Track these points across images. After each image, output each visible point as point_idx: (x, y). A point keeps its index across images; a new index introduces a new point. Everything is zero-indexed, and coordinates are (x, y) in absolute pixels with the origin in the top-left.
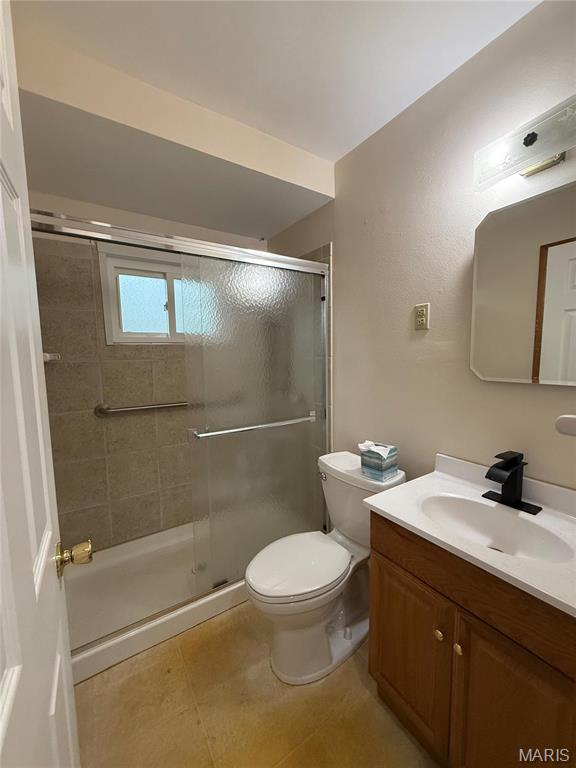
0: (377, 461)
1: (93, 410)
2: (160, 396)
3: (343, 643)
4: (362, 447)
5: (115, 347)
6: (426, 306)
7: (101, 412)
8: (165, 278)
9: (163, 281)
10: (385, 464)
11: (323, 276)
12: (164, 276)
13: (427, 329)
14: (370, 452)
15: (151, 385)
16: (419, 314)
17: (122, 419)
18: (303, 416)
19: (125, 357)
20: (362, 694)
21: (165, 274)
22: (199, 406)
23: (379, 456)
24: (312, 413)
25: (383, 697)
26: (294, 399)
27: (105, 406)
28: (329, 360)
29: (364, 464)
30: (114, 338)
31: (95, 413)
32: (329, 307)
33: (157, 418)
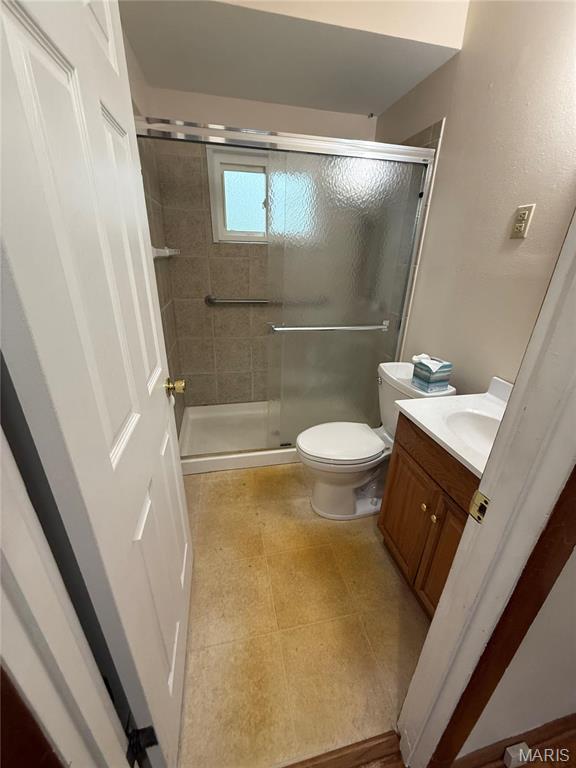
0: (427, 374)
1: (203, 300)
2: (254, 293)
3: (369, 506)
4: (415, 359)
5: (219, 244)
6: (530, 209)
7: (209, 302)
8: (264, 172)
9: (263, 176)
10: (433, 377)
11: (426, 165)
12: (264, 170)
13: (523, 238)
14: (421, 364)
15: (248, 282)
16: (520, 218)
17: (225, 310)
18: (378, 325)
19: (227, 255)
20: (372, 538)
21: (264, 168)
22: (279, 305)
23: (428, 370)
24: (386, 323)
25: (386, 544)
26: (375, 306)
27: (213, 297)
28: (415, 268)
29: (415, 375)
30: (220, 236)
31: (206, 301)
32: (426, 206)
33: (252, 313)
